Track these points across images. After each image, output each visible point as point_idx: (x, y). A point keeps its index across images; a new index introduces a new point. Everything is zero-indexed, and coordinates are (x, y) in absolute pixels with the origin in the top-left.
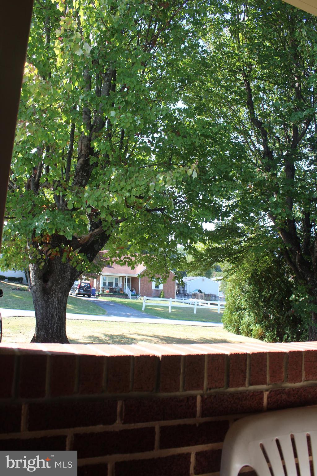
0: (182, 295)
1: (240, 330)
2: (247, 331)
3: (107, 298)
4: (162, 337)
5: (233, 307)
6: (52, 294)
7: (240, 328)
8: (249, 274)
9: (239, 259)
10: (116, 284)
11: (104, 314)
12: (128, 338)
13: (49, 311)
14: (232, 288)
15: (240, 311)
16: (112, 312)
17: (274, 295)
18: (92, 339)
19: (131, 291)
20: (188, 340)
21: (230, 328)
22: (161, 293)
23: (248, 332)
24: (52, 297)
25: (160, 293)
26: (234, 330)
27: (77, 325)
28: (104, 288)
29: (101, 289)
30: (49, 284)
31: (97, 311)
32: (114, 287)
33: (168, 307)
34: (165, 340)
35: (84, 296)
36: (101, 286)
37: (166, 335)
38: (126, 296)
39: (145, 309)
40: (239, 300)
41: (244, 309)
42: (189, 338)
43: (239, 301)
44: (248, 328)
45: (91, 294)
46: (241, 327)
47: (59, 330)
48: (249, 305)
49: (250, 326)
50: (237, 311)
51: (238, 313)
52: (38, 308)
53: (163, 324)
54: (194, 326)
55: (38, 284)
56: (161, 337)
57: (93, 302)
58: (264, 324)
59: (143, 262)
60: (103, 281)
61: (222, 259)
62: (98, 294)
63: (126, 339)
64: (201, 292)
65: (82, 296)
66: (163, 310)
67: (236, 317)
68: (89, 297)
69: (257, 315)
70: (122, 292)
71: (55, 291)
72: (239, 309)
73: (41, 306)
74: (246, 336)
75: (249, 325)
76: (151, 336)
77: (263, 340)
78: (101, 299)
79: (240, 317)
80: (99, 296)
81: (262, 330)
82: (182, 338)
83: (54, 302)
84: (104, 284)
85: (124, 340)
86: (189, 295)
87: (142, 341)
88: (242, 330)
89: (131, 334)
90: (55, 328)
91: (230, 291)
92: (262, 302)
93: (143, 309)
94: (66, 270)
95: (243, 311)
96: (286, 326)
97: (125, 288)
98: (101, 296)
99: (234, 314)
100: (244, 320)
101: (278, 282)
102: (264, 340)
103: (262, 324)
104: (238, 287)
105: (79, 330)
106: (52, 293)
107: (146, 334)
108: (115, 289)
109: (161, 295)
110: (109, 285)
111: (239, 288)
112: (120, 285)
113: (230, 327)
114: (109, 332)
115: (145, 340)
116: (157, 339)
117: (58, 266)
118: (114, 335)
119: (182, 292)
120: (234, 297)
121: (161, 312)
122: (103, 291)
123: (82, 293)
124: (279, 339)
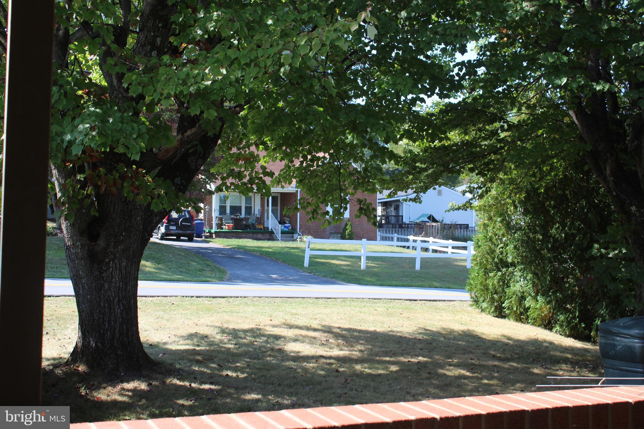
0: (394, 226)
1: (504, 308)
2: (518, 312)
3: (229, 240)
4: (338, 331)
5: (490, 260)
6: (108, 263)
7: (503, 305)
8: (520, 192)
9: (495, 165)
10: (249, 210)
11: (222, 279)
12: (269, 336)
13: (104, 297)
14: (486, 222)
15: (504, 270)
16: (239, 272)
17: (574, 236)
18: (195, 340)
19: (280, 223)
20: (390, 336)
21: (485, 305)
22: (346, 225)
23: (521, 314)
24: (108, 269)
25: (343, 225)
26: (493, 309)
27: (163, 310)
28: (221, 219)
29: (214, 223)
30: (102, 243)
31: (208, 274)
32: (243, 215)
33: (359, 258)
34: (343, 337)
35: (178, 240)
36: (215, 214)
37: (347, 326)
38: (270, 235)
39: (311, 263)
40: (502, 245)
41: (513, 264)
42: (395, 329)
43: (502, 248)
44: (520, 304)
45: (193, 234)
46: (506, 302)
47: (125, 332)
48: (522, 256)
49: (525, 300)
50: (499, 270)
51: (500, 273)
52: (81, 292)
53: (344, 299)
54: (410, 300)
55: (79, 244)
56: (334, 330)
57: (198, 252)
58: (552, 297)
59: (294, 181)
60: (218, 204)
61: (458, 167)
62: (210, 232)
63: (263, 338)
64: (434, 220)
65: (175, 237)
66: (347, 265)
67: (495, 282)
68: (191, 240)
69: (538, 279)
70: (262, 227)
71: (112, 257)
72: (503, 264)
73: (86, 288)
74: (517, 320)
75: (522, 298)
76: (315, 330)
77: (551, 329)
78: (217, 244)
79: (504, 282)
80: (211, 236)
81: (550, 308)
82: (379, 330)
83: (112, 278)
84: (222, 210)
85: (258, 340)
86: (408, 227)
87: (295, 340)
88: (508, 309)
89: (274, 326)
90: (117, 329)
91: (482, 227)
92: (549, 250)
93: (306, 263)
94: (133, 213)
95: (511, 269)
96: (599, 301)
97: (268, 218)
98: (217, 237)
99: (491, 275)
100: (513, 289)
101: (582, 208)
102: (554, 330)
103: (550, 296)
104: (499, 219)
105: (168, 320)
106: (107, 260)
107: (305, 324)
108: (246, 219)
109: (345, 229)
110: (231, 213)
111: (501, 222)
112: (257, 212)
113: (483, 301)
114: (228, 322)
115: (301, 338)
116: (326, 334)
117: (117, 207)
118: (239, 331)
119: (393, 220)
120: (491, 239)
121: (344, 270)
122: (220, 226)
123: (173, 232)
124: (584, 328)
